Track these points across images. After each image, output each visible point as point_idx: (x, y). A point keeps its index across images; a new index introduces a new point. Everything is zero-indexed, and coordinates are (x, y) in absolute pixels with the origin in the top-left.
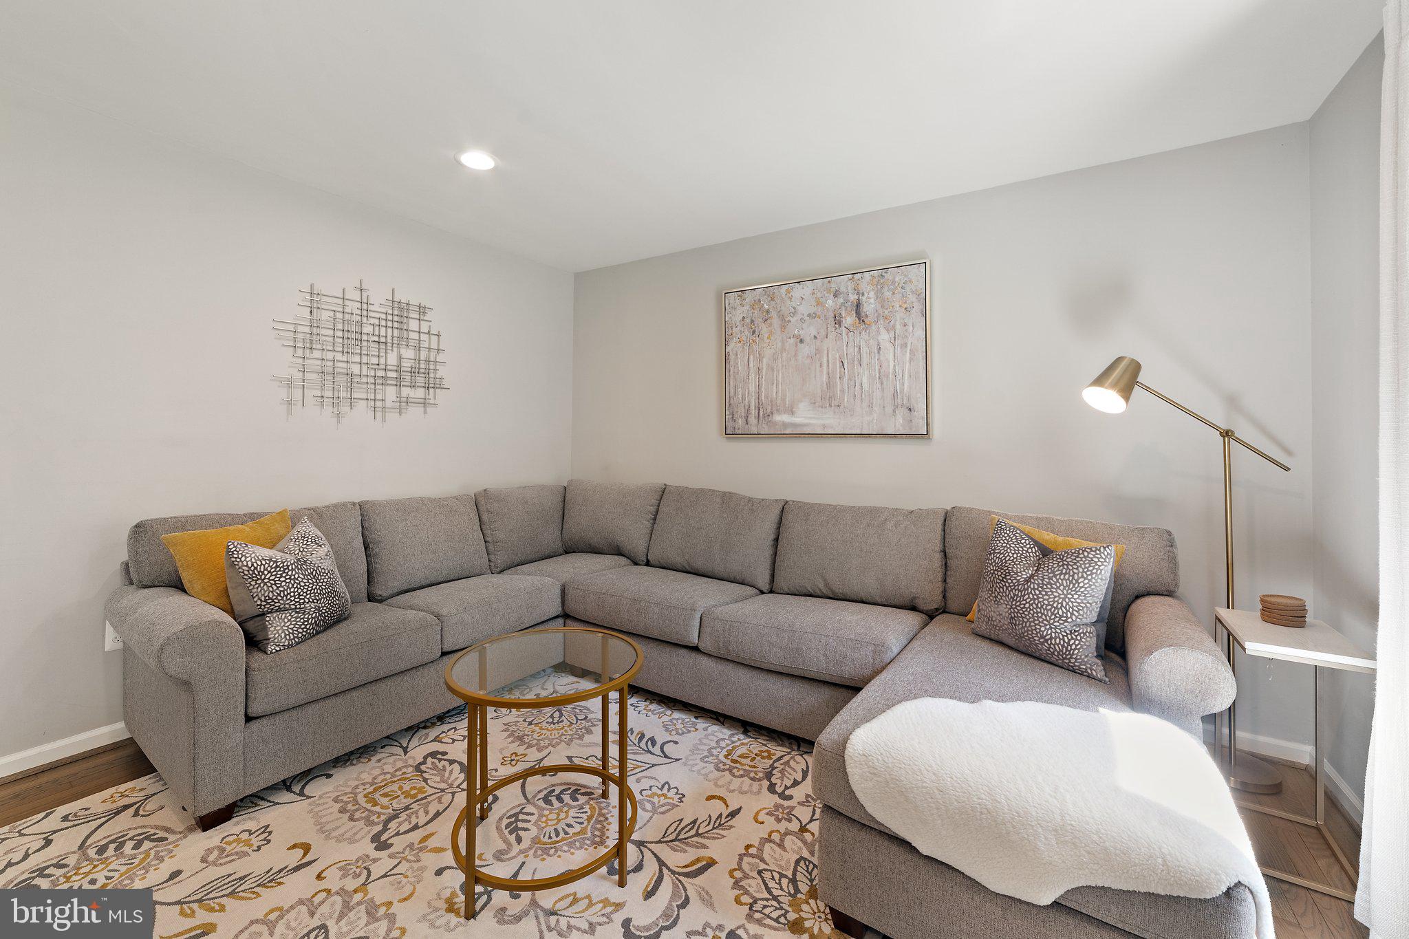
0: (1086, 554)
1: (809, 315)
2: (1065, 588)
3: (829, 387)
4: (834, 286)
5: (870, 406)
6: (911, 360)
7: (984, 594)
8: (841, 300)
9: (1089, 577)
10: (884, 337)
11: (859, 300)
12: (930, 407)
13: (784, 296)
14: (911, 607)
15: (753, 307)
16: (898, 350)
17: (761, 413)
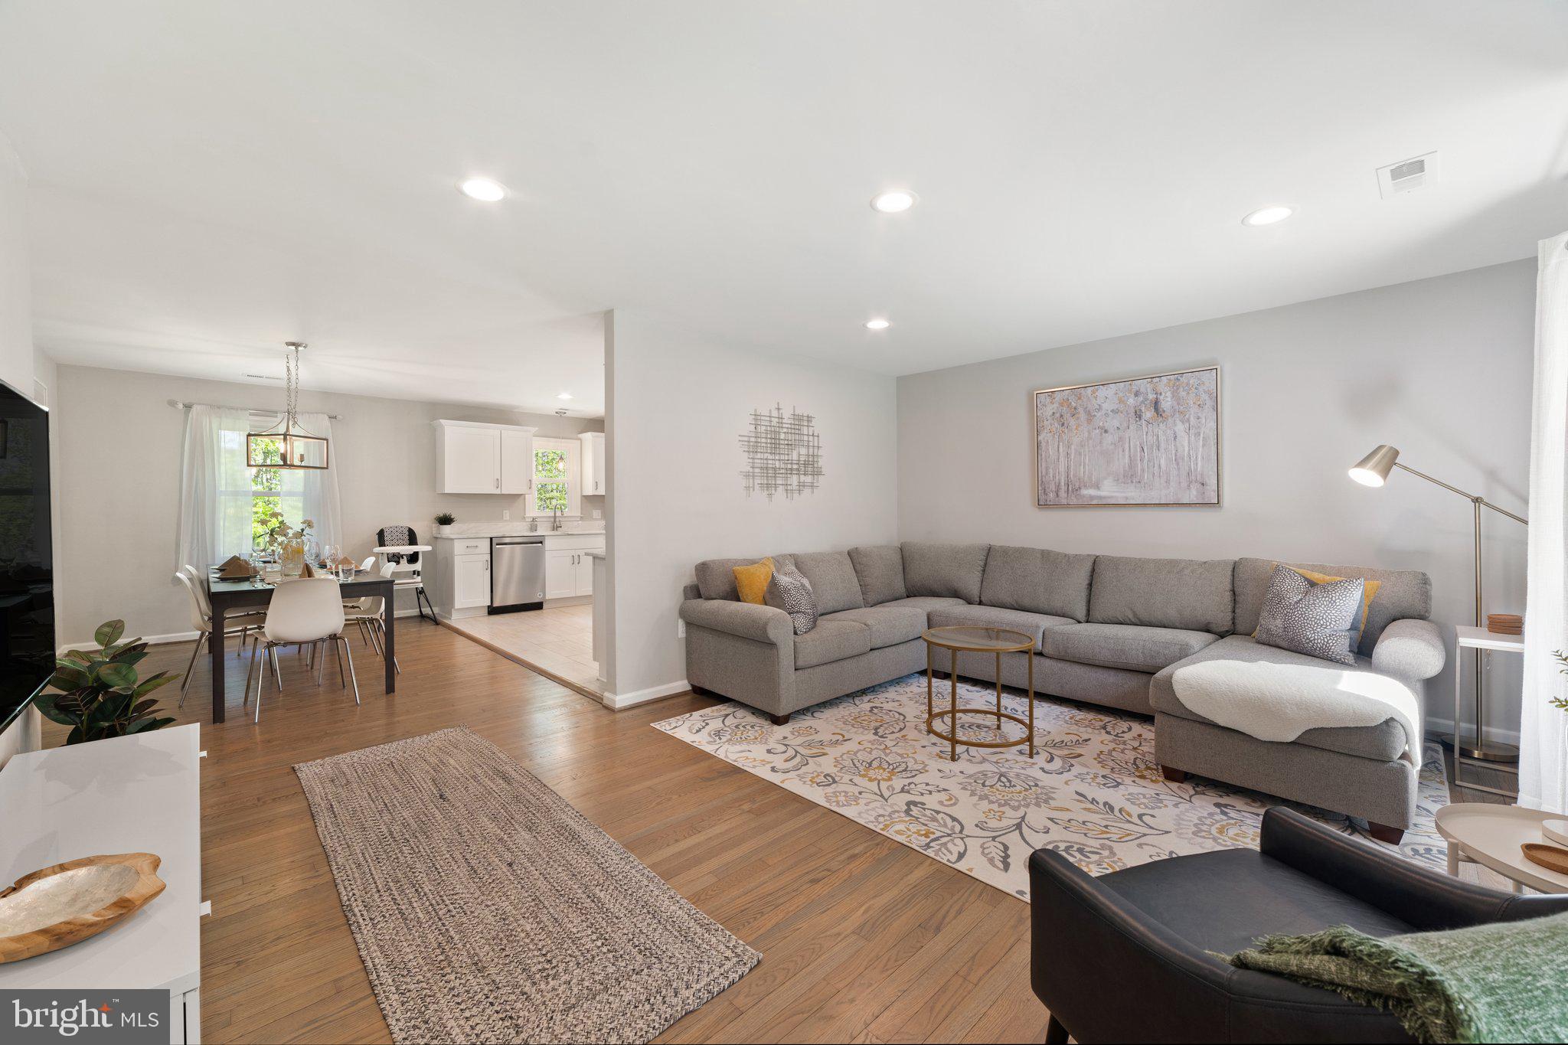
0: (1342, 584)
1: (1112, 411)
2: (1325, 606)
3: (1130, 467)
4: (1135, 388)
5: (1168, 482)
6: (1204, 445)
7: (1265, 614)
8: (1141, 399)
9: (1344, 599)
10: (1180, 428)
11: (1157, 398)
12: (1220, 484)
13: (1089, 395)
14: (1207, 630)
15: (1061, 405)
16: (1193, 438)
17: (1070, 489)
